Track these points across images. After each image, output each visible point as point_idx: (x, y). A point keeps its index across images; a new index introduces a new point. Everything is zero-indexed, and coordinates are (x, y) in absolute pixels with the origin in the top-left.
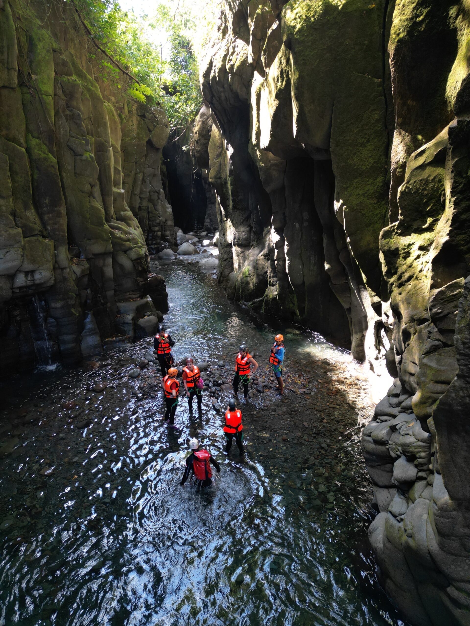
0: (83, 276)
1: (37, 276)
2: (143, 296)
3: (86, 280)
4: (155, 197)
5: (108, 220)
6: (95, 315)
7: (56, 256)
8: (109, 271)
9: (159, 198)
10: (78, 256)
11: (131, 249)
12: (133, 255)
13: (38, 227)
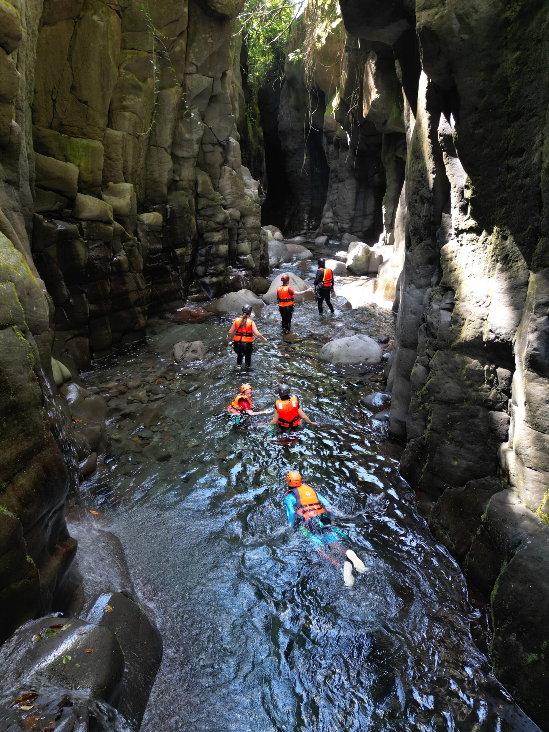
4: (216, 156)
9: (225, 161)
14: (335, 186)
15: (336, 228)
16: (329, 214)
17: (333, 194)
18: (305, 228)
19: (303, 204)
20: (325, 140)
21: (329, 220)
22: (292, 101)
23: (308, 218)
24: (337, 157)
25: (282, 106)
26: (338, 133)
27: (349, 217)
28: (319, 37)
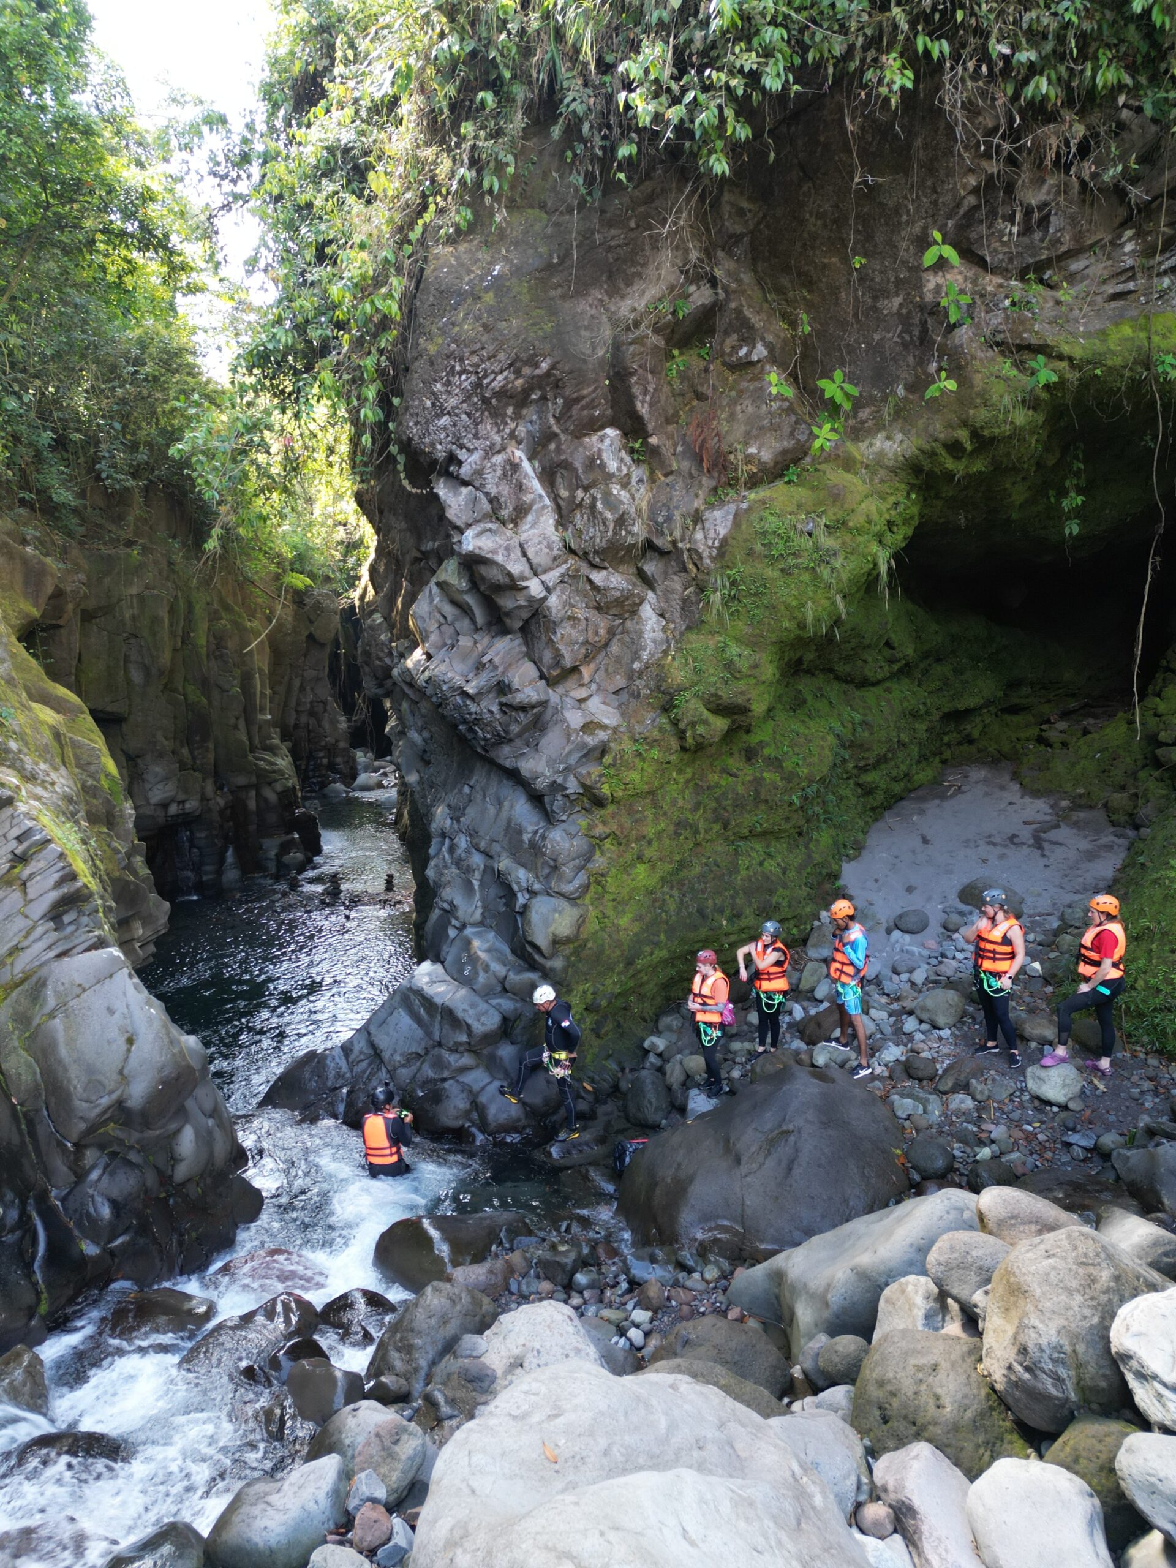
0: (226, 808)
1: (187, 806)
2: (289, 832)
3: (229, 812)
5: (252, 751)
6: (237, 850)
7: (202, 788)
8: (252, 805)
10: (221, 788)
11: (276, 781)
12: (279, 787)
13: (190, 761)
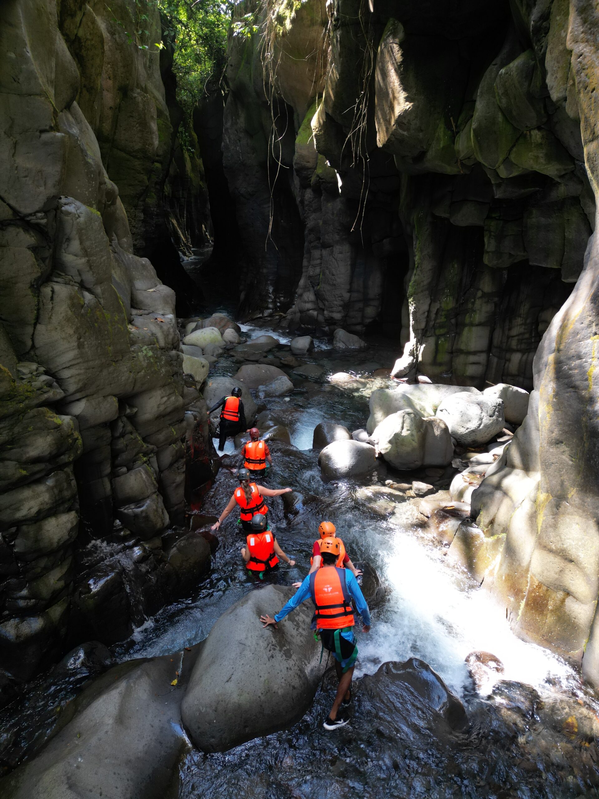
14: (316, 253)
15: (321, 318)
16: (310, 296)
17: (314, 266)
18: (271, 306)
19: (265, 271)
20: (296, 181)
21: (309, 306)
22: (242, 121)
23: (274, 291)
24: (319, 209)
25: (227, 130)
26: (319, 171)
27: (341, 303)
28: (281, 19)
